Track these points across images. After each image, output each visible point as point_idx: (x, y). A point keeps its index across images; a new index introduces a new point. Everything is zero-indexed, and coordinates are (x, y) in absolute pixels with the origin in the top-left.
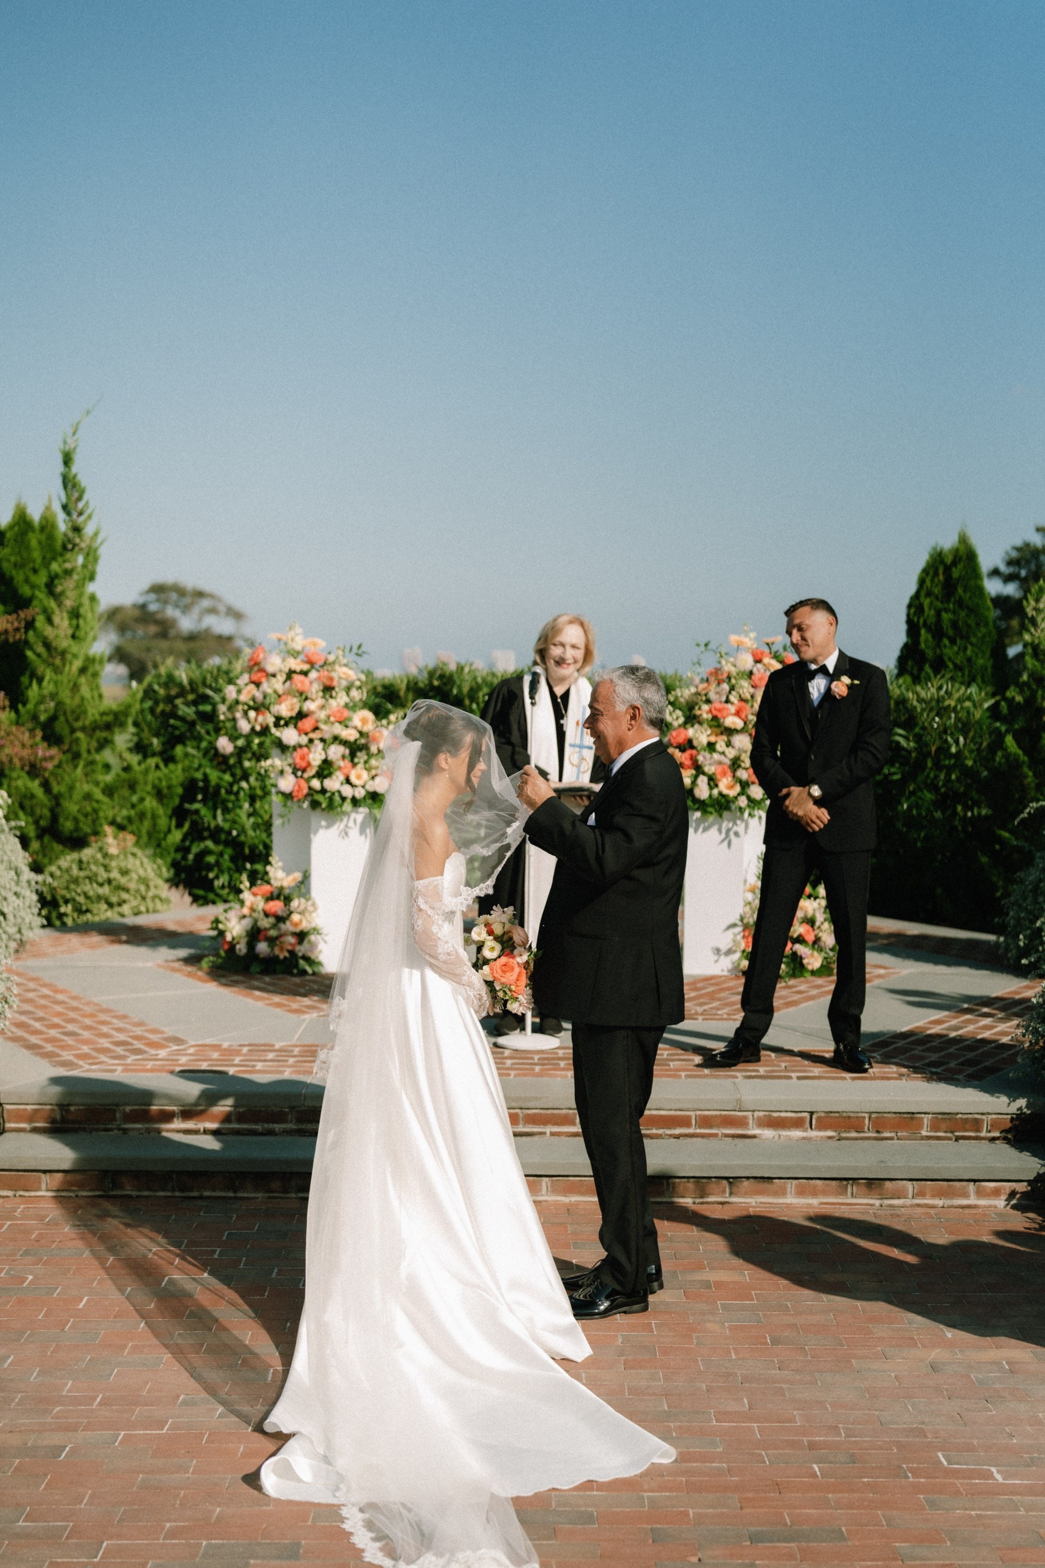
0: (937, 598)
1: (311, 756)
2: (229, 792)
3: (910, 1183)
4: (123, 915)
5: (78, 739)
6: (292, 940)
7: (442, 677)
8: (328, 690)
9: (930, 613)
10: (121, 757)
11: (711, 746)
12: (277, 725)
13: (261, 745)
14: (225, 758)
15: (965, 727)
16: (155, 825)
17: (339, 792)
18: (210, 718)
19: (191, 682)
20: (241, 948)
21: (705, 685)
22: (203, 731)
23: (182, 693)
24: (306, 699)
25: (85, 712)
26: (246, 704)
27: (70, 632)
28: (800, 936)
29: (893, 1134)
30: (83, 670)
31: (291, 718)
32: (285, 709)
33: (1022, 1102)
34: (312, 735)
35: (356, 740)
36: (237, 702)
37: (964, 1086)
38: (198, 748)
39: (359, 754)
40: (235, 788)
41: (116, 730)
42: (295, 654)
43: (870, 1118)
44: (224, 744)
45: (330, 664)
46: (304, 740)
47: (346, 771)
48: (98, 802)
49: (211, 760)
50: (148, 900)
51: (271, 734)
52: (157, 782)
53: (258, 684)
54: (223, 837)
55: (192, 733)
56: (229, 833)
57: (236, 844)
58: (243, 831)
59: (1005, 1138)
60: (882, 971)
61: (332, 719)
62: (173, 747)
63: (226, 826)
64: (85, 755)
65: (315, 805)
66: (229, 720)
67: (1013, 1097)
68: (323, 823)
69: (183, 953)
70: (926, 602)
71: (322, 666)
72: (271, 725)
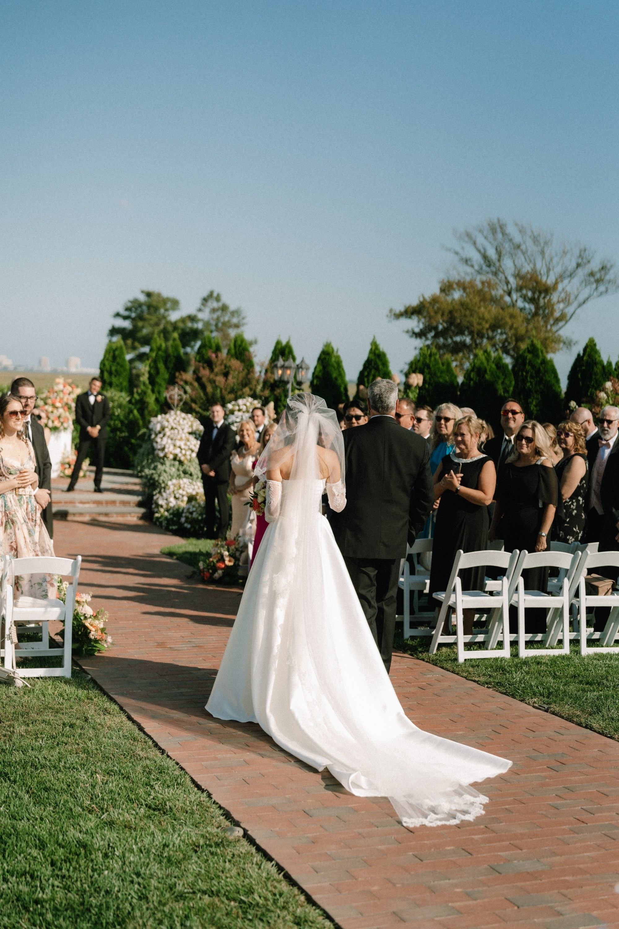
0: (110, 361)
9: (107, 367)
11: (52, 412)
15: (120, 406)
33: (140, 498)
37: (126, 496)
43: (104, 502)
59: (136, 506)
70: (107, 363)
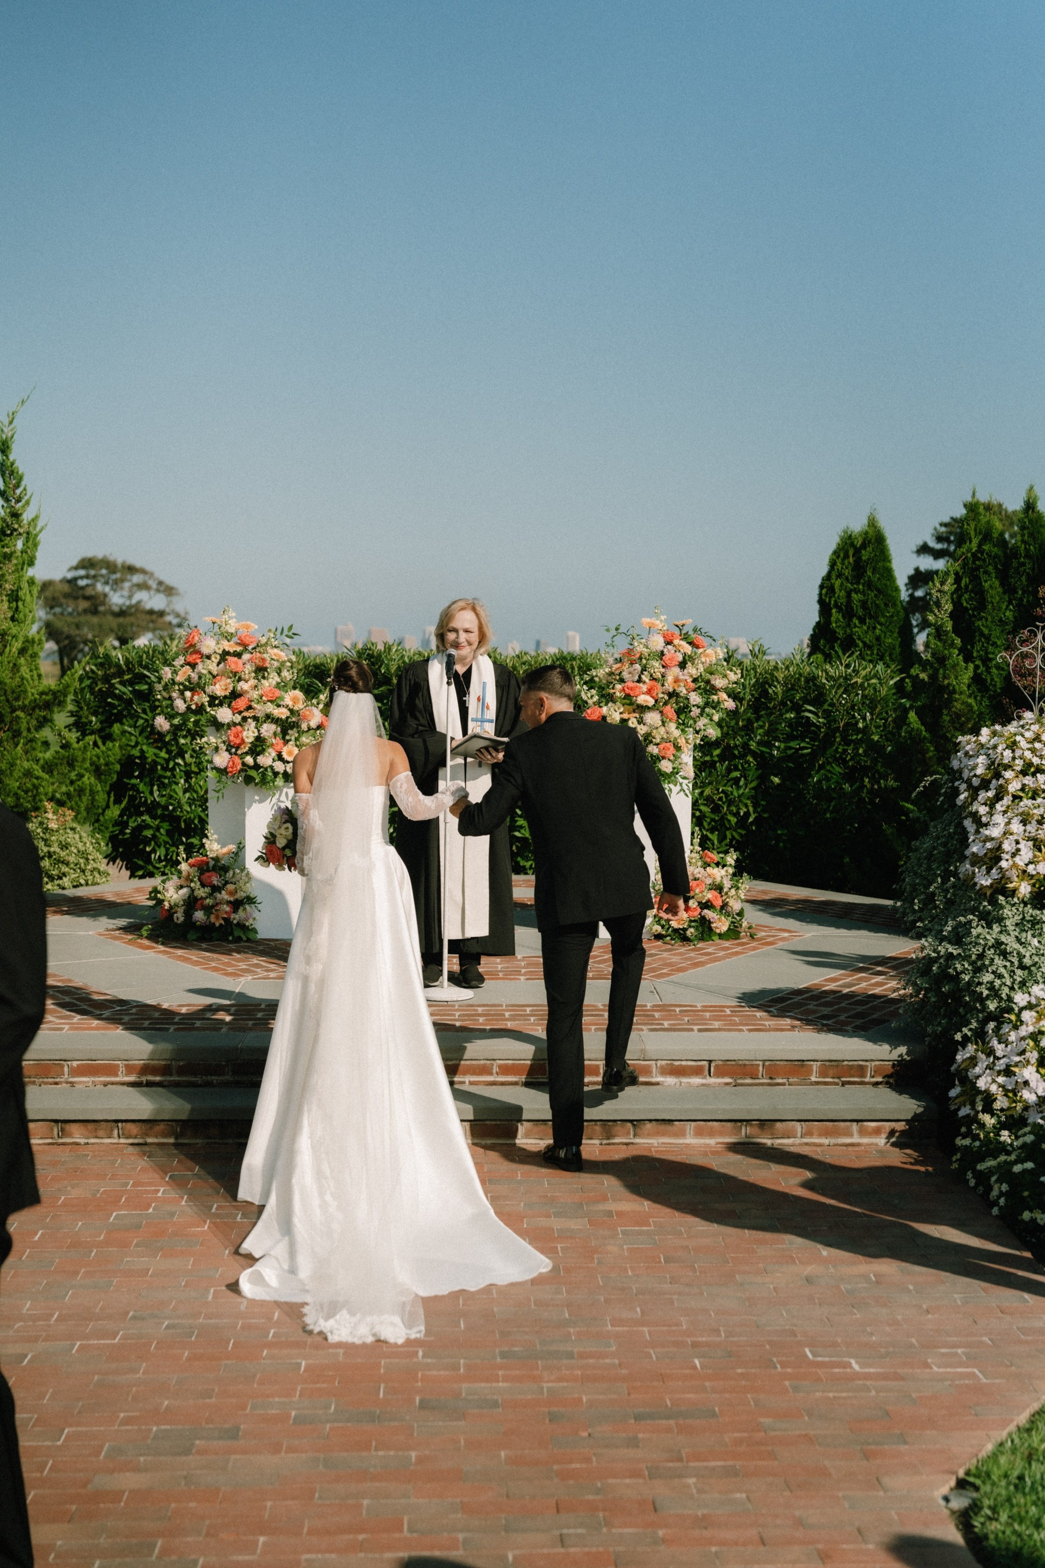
0: (847, 579)
1: (245, 734)
2: (165, 769)
3: (798, 1123)
4: (64, 888)
5: (18, 717)
6: (227, 908)
7: (370, 656)
8: (261, 671)
9: (840, 593)
10: (60, 735)
12: (211, 704)
13: (196, 723)
14: (161, 735)
15: (872, 703)
16: (93, 800)
17: (271, 767)
18: (146, 697)
19: (127, 662)
20: (179, 917)
21: (619, 665)
22: (139, 711)
23: (120, 673)
24: (240, 680)
25: (25, 692)
26: (182, 684)
27: (10, 615)
28: (709, 901)
29: (785, 1081)
30: (22, 651)
31: (225, 697)
32: (220, 689)
33: (903, 1050)
34: (246, 714)
35: (287, 718)
36: (174, 683)
37: (851, 1037)
38: (135, 727)
39: (290, 732)
40: (171, 765)
41: (56, 709)
42: (228, 637)
43: (763, 1065)
44: (161, 723)
45: (262, 646)
46: (238, 718)
47: (278, 748)
48: (37, 778)
49: (147, 738)
50: (88, 873)
51: (207, 713)
52: (95, 759)
53: (193, 666)
54: (159, 812)
55: (129, 712)
56: (165, 808)
57: (173, 819)
58: (180, 806)
59: (887, 1083)
60: (786, 935)
61: (264, 698)
62: (111, 726)
63: (163, 801)
64: (25, 733)
65: (249, 780)
66: (165, 698)
67: (894, 1045)
68: (257, 798)
69: (122, 922)
70: (837, 583)
71: (254, 648)
72: (206, 704)
